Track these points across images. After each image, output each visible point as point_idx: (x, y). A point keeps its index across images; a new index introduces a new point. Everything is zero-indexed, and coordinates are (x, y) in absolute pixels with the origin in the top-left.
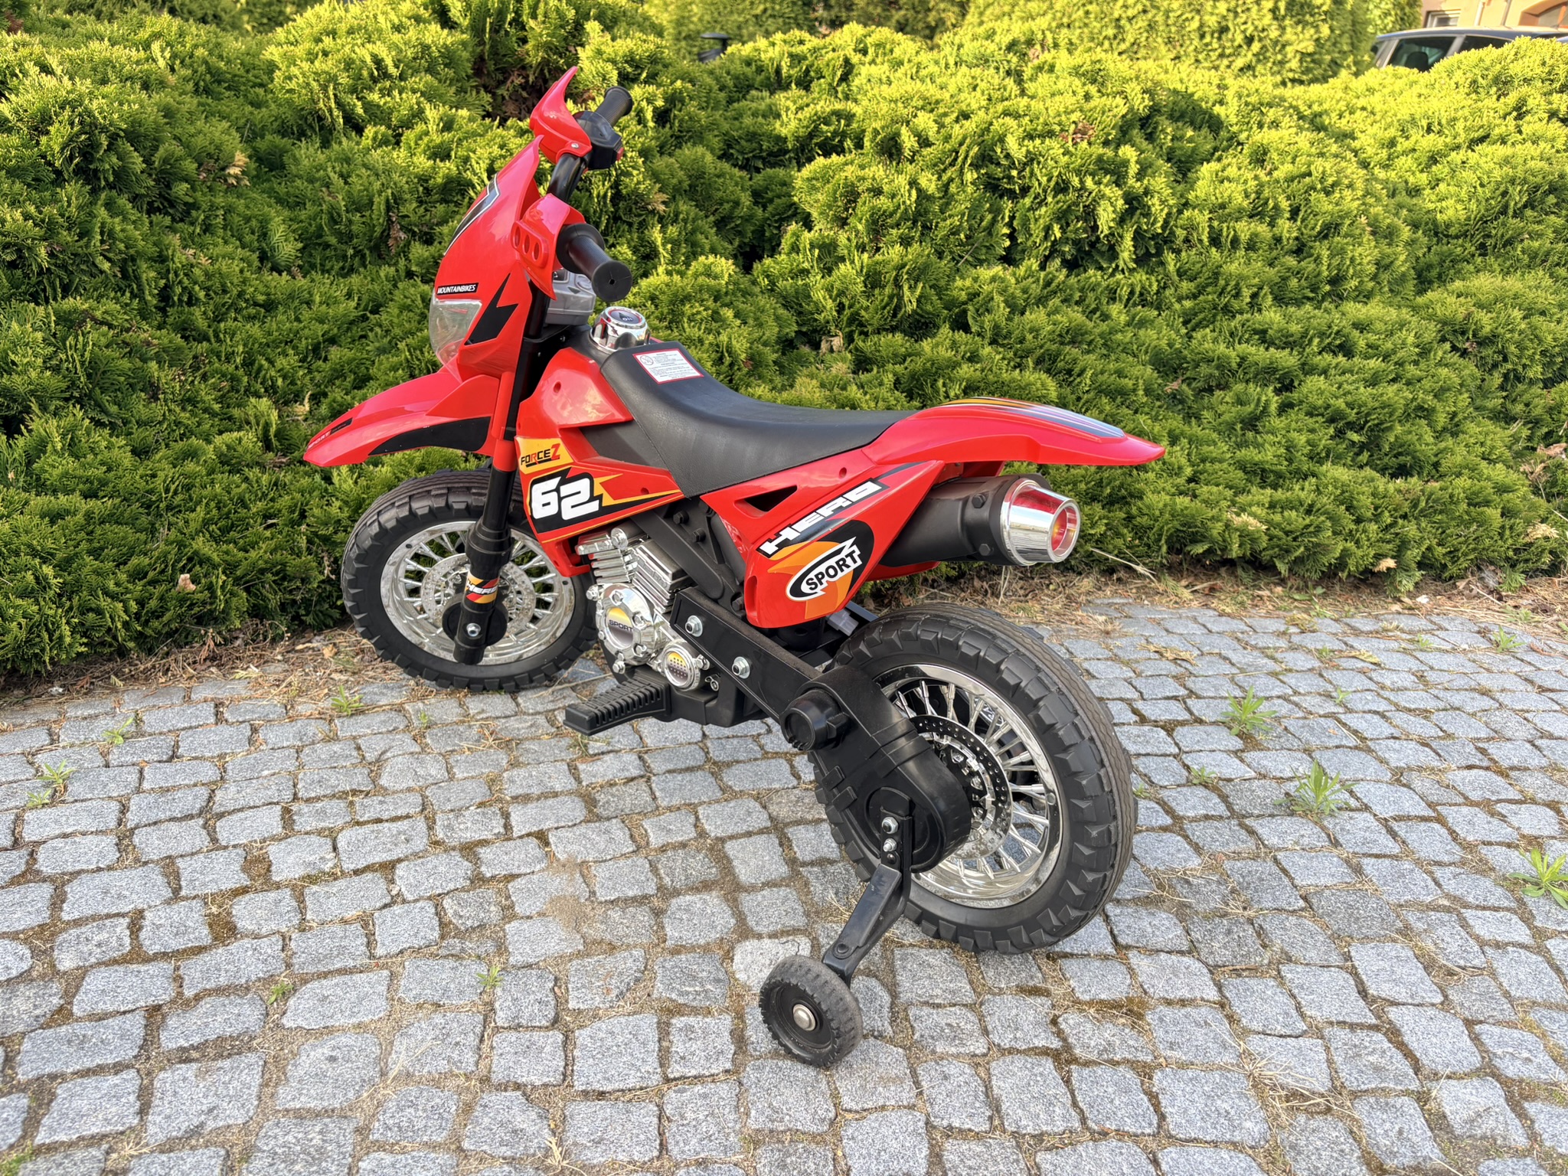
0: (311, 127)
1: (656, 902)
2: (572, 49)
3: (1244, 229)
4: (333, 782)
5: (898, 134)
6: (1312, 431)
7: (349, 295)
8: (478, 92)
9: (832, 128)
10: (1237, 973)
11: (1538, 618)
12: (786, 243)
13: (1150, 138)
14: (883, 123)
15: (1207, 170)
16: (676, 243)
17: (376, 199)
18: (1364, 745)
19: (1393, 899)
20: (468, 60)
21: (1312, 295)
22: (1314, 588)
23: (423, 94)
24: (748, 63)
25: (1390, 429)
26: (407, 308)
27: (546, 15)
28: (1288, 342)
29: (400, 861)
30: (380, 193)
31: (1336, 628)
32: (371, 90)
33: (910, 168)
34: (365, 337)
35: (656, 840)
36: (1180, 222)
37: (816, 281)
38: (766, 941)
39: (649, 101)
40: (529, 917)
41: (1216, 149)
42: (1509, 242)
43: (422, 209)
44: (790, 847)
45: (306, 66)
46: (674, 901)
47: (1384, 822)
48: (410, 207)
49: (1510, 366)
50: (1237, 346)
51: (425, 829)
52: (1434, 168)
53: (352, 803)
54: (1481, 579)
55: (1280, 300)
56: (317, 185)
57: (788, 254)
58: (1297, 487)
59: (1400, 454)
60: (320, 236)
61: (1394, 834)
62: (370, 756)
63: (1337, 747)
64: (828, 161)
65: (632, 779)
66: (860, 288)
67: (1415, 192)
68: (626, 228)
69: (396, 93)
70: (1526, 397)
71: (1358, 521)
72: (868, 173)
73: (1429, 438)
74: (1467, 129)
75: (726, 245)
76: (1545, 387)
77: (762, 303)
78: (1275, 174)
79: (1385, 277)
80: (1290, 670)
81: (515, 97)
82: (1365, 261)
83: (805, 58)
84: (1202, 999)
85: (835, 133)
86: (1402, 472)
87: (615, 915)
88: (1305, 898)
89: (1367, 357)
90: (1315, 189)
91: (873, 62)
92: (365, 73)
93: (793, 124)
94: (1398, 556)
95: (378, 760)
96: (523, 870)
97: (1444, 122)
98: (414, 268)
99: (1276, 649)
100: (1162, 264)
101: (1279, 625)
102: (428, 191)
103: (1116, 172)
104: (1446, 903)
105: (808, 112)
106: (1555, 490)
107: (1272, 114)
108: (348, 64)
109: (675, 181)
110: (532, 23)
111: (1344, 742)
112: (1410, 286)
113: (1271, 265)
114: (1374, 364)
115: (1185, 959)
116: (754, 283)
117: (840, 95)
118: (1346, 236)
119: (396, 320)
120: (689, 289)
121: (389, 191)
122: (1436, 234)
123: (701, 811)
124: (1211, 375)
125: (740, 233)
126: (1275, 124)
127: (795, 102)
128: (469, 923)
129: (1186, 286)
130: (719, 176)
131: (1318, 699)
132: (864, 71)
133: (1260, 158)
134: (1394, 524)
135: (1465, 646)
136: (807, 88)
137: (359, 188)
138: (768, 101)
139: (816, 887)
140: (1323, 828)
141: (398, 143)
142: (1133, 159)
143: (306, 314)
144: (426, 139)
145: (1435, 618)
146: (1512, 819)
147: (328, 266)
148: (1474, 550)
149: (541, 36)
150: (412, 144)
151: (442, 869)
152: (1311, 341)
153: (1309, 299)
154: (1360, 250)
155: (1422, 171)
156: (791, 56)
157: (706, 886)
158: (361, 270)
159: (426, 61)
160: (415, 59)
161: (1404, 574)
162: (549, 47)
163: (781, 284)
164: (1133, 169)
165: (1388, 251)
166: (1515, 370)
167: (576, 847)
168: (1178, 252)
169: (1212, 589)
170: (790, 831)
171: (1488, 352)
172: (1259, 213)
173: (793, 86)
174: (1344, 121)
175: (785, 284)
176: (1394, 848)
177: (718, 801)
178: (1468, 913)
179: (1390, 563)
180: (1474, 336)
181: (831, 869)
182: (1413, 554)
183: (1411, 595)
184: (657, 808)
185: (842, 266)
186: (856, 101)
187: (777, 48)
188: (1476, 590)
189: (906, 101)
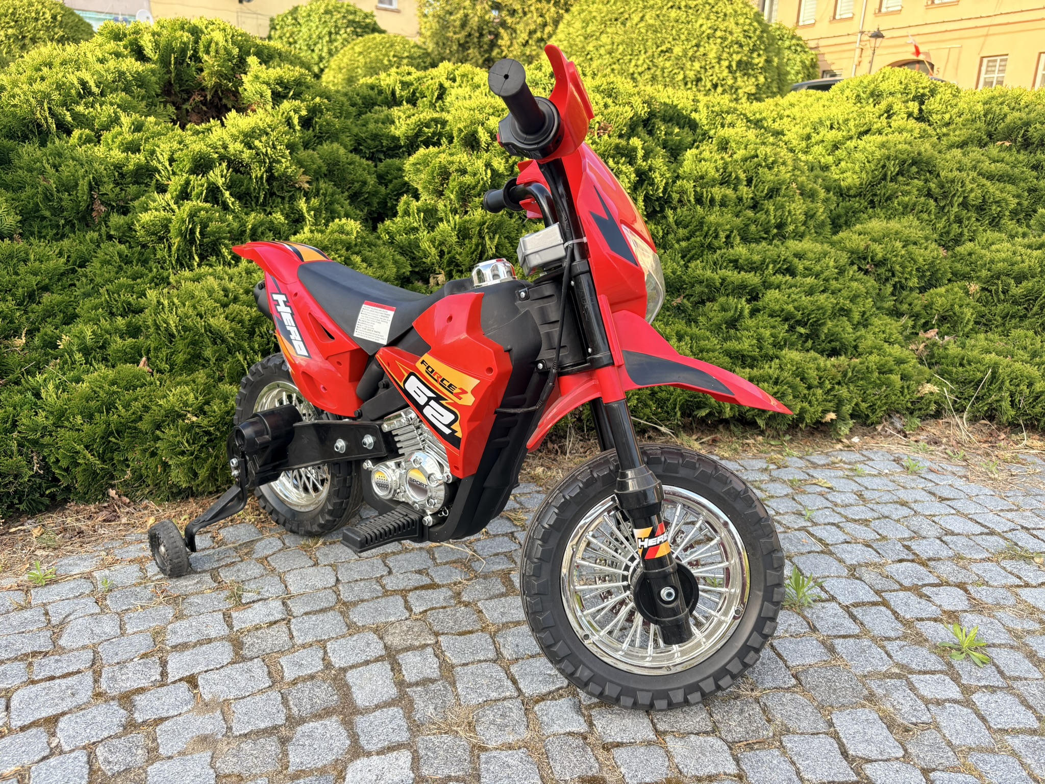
0: (32, 132)
1: (284, 732)
2: (238, 76)
3: (718, 192)
4: (18, 645)
5: (476, 132)
6: (773, 327)
7: (60, 254)
8: (165, 106)
9: (431, 130)
10: (750, 747)
11: (932, 448)
12: (401, 208)
13: (650, 133)
14: (464, 124)
15: (690, 154)
16: (317, 211)
17: (81, 182)
18: (827, 550)
19: (859, 672)
20: (156, 83)
21: (765, 236)
22: (784, 436)
23: (119, 106)
24: (372, 87)
25: (824, 324)
26: (109, 262)
27: (217, 52)
28: (753, 268)
29: (63, 714)
30: (84, 177)
31: (801, 463)
32: (78, 103)
33: (485, 156)
34: (74, 285)
35: (289, 674)
36: (675, 189)
37: (424, 235)
38: (375, 757)
39: (296, 112)
40: (170, 758)
41: (695, 141)
42: (889, 199)
43: (118, 189)
44: (400, 671)
45: (25, 87)
46: (299, 728)
47: (846, 608)
48: (108, 188)
49: (897, 279)
50: (719, 271)
51: (91, 683)
52: (837, 152)
53: (31, 664)
54: (892, 423)
55: (745, 240)
56: (35, 173)
57: (402, 217)
58: (767, 366)
59: (832, 341)
60: (38, 211)
61: (854, 618)
62: (55, 621)
63: (809, 553)
64: (427, 150)
65: (275, 622)
66: (455, 239)
67: (826, 168)
68: (280, 200)
69: (97, 106)
70: (909, 300)
71: (809, 388)
72: (456, 158)
73: (849, 329)
74: (856, 126)
75: (358, 212)
76: (921, 292)
77: (383, 251)
78: (735, 156)
79: (811, 223)
80: (772, 497)
81: (196, 109)
82: (798, 213)
83: (412, 84)
84: (725, 774)
85: (434, 134)
86: (834, 353)
87: (247, 747)
88: (795, 676)
89: (805, 276)
90: (761, 166)
91: (460, 86)
92: (73, 92)
93: (404, 128)
94: (837, 411)
95: (61, 624)
96: (171, 713)
97: (841, 122)
98: (112, 233)
99: (761, 481)
100: (665, 217)
101: (762, 464)
102: (122, 175)
103: (629, 155)
104: (897, 671)
105: (413, 119)
106: (933, 361)
107: (729, 118)
108: (59, 87)
109: (315, 166)
110: (206, 57)
111: (813, 549)
112: (828, 229)
113: (737, 216)
114: (810, 280)
115: (710, 738)
116: (379, 238)
117: (438, 109)
118: (784, 196)
119: (98, 272)
120: (326, 242)
121: (91, 176)
122: (841, 195)
123: (329, 645)
124: (703, 292)
125: (368, 204)
126: (732, 125)
127: (404, 113)
128: (116, 768)
129: (682, 232)
130: (350, 164)
131: (793, 517)
132: (453, 92)
133: (724, 146)
134: (832, 389)
135: (887, 471)
136: (414, 105)
137: (66, 174)
138: (386, 112)
139: (419, 704)
140: (804, 618)
141: (99, 142)
142: (640, 147)
143: (22, 269)
144: (120, 138)
145: (865, 453)
146: (934, 598)
147: (44, 232)
148: (886, 403)
149: (213, 66)
150: (110, 142)
151: (99, 719)
152: (767, 266)
153: (764, 239)
154: (794, 205)
155: (829, 155)
156: (402, 83)
157: (327, 712)
158: (72, 235)
159: (123, 83)
160: (113, 82)
161: (842, 423)
162: (220, 75)
163: (398, 238)
164: (640, 153)
165: (812, 206)
166: (900, 282)
167: (220, 687)
168: (675, 209)
169: (714, 441)
170: (401, 657)
171: (881, 270)
172: (726, 182)
173: (404, 102)
174: (776, 124)
175: (401, 238)
176: (855, 629)
177: (343, 636)
178: (914, 678)
179: (832, 416)
180: (872, 260)
181: (432, 687)
182: (847, 409)
183: (849, 437)
184: (293, 646)
185: (441, 225)
186: (448, 112)
187: (392, 78)
188: (889, 431)
189: (481, 109)
